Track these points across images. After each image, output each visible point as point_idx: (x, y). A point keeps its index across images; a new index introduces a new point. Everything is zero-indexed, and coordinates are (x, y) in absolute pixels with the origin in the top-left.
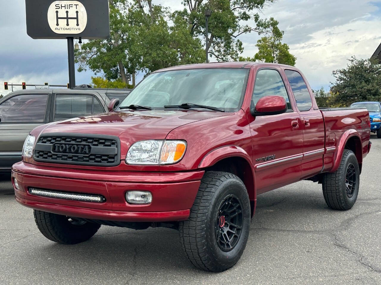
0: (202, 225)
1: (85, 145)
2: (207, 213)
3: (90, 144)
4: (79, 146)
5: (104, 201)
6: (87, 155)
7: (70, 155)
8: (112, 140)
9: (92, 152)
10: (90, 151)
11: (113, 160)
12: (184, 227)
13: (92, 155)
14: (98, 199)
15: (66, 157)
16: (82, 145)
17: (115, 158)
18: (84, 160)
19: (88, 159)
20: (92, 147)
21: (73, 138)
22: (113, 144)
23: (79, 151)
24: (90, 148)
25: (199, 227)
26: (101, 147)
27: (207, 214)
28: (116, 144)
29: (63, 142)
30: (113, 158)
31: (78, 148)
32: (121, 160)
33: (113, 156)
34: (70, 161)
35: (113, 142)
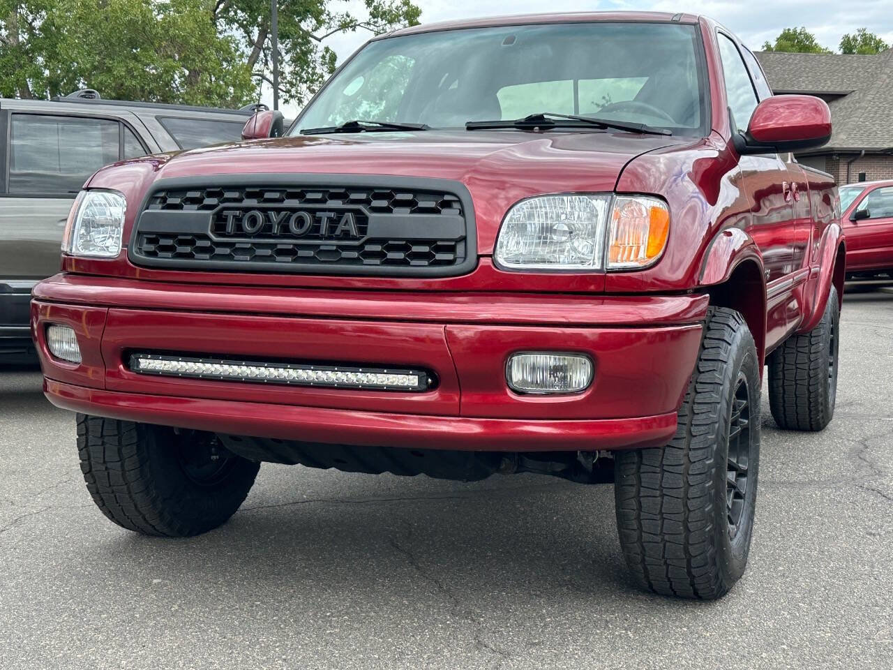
0: (707, 458)
1: (341, 212)
2: (716, 422)
3: (361, 207)
4: (319, 214)
5: (431, 388)
6: (356, 243)
7: (287, 243)
8: (442, 193)
9: (372, 232)
10: (363, 231)
11: (450, 257)
12: (643, 468)
13: (372, 241)
14: (412, 380)
15: (269, 252)
16: (330, 210)
17: (460, 249)
18: (342, 259)
19: (355, 254)
20: (373, 216)
21: (289, 190)
22: (447, 205)
23: (323, 231)
24: (362, 220)
25: (698, 465)
26: (402, 214)
27: (717, 425)
28: (456, 205)
29: (252, 203)
30: (452, 249)
31: (319, 220)
32: (479, 257)
33: (453, 243)
34: (285, 263)
35: (447, 198)
